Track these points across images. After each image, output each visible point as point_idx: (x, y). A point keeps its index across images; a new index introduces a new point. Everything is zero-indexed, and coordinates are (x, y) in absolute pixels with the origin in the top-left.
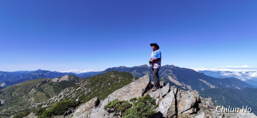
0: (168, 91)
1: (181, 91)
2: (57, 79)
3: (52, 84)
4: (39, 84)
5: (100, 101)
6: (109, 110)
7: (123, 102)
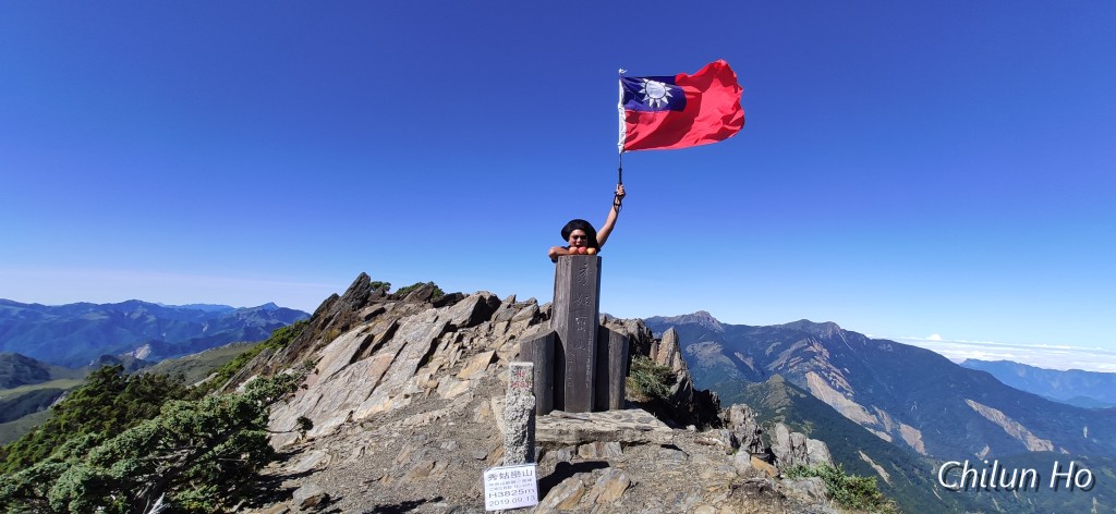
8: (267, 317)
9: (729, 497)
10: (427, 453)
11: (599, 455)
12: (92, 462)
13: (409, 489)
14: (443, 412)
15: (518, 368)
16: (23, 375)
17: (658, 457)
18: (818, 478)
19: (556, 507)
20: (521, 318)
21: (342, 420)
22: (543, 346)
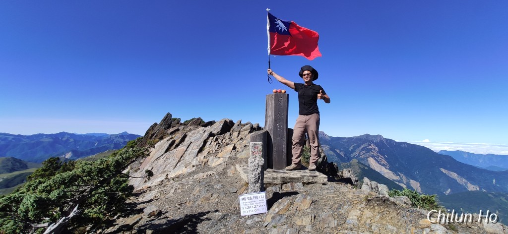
8: (124, 138)
9: (366, 205)
10: (207, 190)
11: (293, 189)
12: (40, 191)
13: (201, 207)
14: (213, 172)
15: (255, 144)
16: (16, 167)
17: (322, 189)
18: (405, 196)
19: (277, 213)
20: (245, 130)
21: (163, 177)
22: (262, 137)
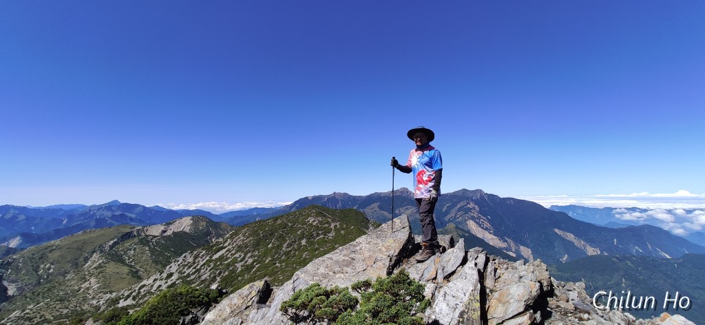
0: (460, 261)
1: (496, 261)
2: (162, 228)
3: (148, 242)
4: (112, 242)
5: (272, 289)
6: (295, 313)
7: (332, 292)
